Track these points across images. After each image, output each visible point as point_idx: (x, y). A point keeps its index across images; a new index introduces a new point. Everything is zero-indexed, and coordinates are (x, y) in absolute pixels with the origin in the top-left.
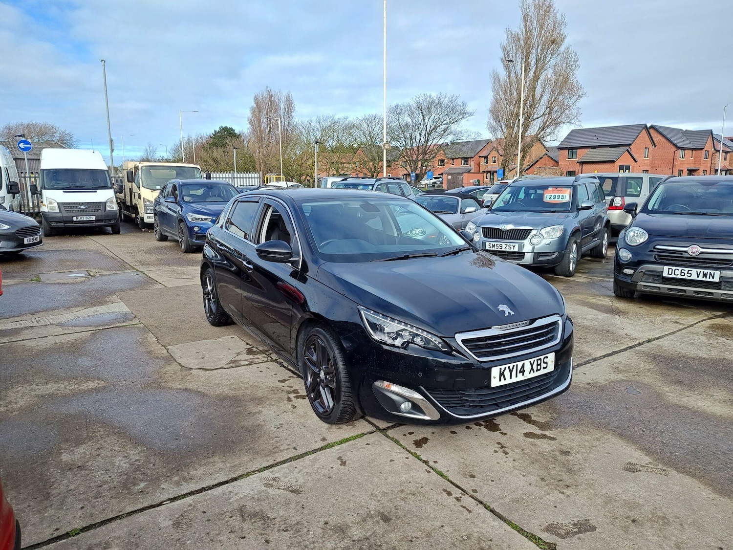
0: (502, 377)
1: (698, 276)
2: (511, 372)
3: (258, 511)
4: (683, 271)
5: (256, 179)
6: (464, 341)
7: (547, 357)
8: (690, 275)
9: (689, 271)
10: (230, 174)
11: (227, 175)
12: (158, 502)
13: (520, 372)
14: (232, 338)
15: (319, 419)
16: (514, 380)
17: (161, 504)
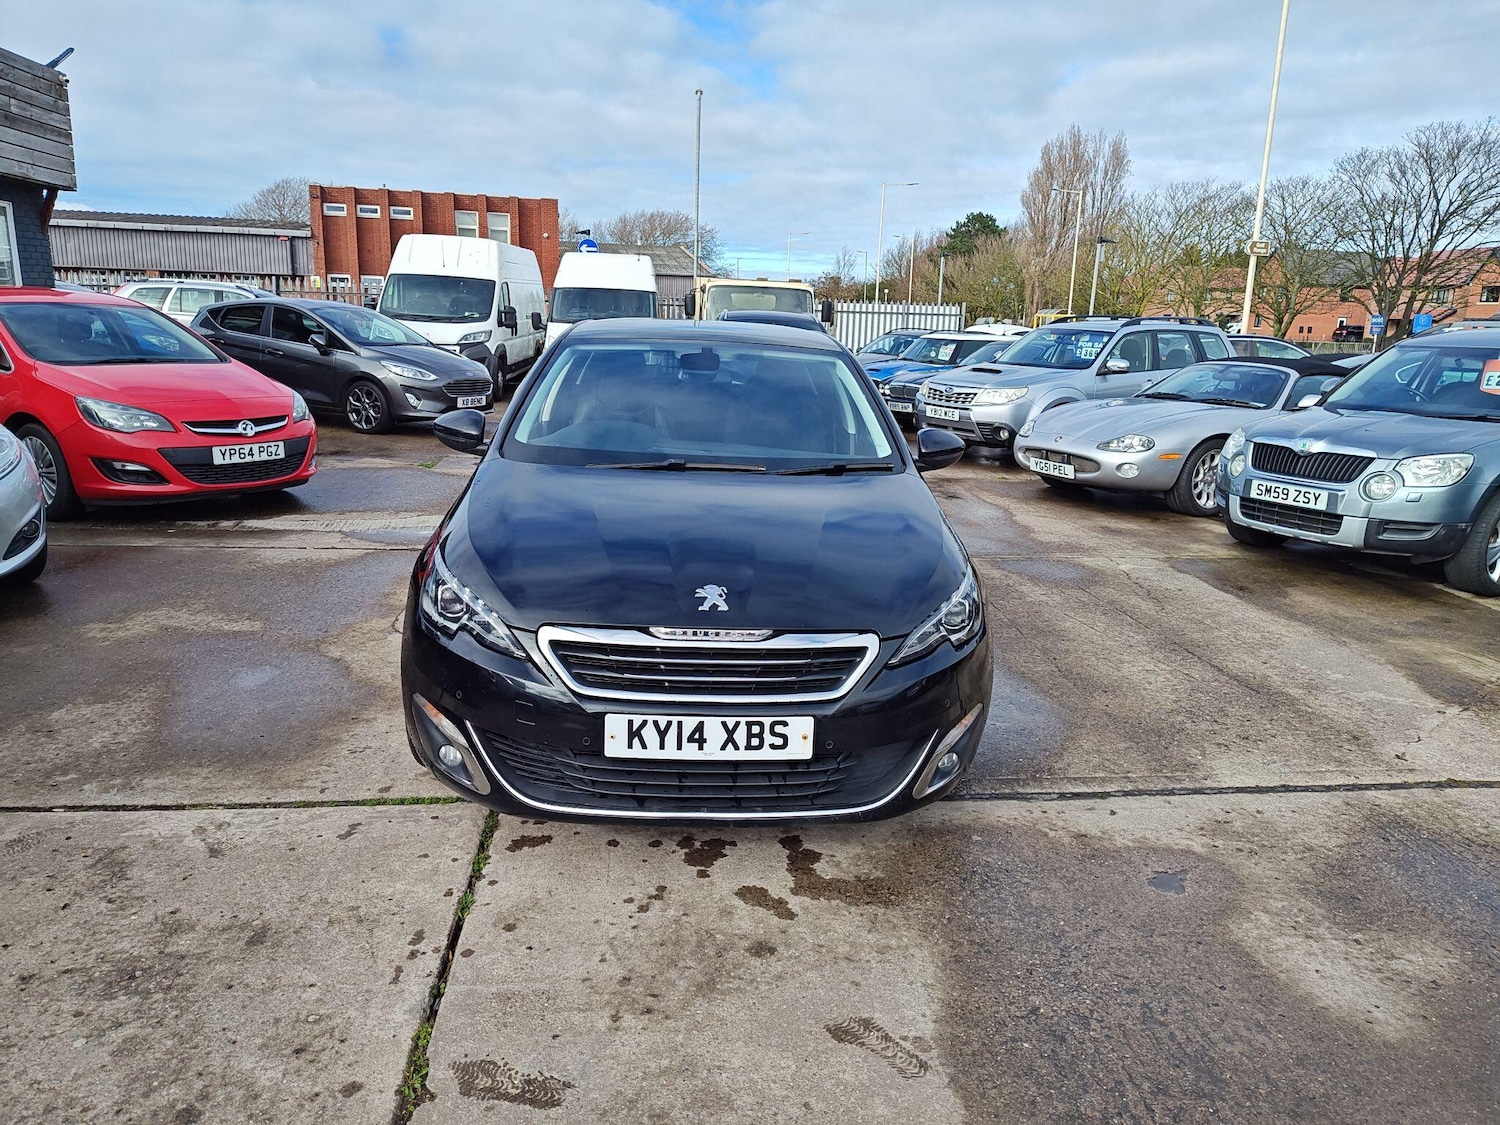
0: (636, 741)
2: (662, 734)
5: (953, 318)
6: (555, 645)
7: (785, 724)
10: (901, 307)
11: (895, 307)
12: (49, 805)
13: (691, 739)
16: (671, 753)
17: (50, 810)
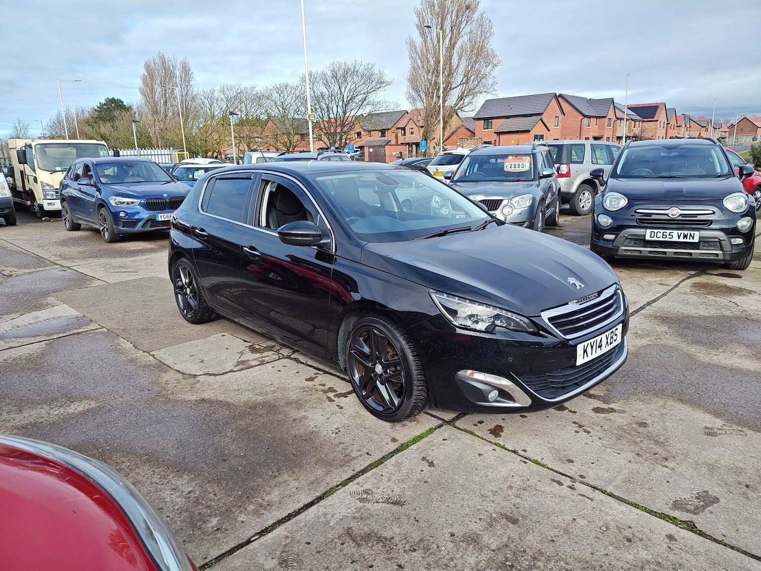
0: (585, 354)
1: (679, 238)
2: (592, 347)
3: (369, 532)
4: (664, 234)
5: (166, 156)
6: (550, 319)
7: (617, 329)
8: (671, 237)
9: (670, 233)
10: (136, 151)
11: (128, 152)
12: (246, 539)
13: (599, 347)
14: (222, 336)
15: (376, 418)
16: (595, 355)
17: (249, 542)
